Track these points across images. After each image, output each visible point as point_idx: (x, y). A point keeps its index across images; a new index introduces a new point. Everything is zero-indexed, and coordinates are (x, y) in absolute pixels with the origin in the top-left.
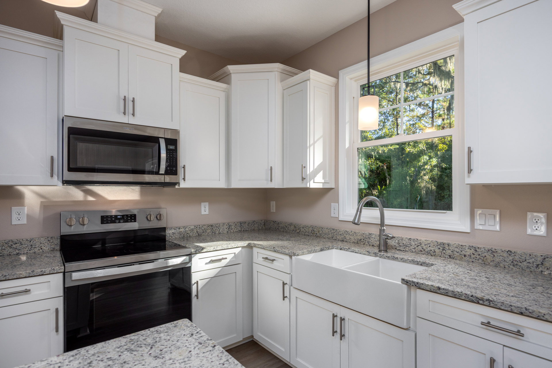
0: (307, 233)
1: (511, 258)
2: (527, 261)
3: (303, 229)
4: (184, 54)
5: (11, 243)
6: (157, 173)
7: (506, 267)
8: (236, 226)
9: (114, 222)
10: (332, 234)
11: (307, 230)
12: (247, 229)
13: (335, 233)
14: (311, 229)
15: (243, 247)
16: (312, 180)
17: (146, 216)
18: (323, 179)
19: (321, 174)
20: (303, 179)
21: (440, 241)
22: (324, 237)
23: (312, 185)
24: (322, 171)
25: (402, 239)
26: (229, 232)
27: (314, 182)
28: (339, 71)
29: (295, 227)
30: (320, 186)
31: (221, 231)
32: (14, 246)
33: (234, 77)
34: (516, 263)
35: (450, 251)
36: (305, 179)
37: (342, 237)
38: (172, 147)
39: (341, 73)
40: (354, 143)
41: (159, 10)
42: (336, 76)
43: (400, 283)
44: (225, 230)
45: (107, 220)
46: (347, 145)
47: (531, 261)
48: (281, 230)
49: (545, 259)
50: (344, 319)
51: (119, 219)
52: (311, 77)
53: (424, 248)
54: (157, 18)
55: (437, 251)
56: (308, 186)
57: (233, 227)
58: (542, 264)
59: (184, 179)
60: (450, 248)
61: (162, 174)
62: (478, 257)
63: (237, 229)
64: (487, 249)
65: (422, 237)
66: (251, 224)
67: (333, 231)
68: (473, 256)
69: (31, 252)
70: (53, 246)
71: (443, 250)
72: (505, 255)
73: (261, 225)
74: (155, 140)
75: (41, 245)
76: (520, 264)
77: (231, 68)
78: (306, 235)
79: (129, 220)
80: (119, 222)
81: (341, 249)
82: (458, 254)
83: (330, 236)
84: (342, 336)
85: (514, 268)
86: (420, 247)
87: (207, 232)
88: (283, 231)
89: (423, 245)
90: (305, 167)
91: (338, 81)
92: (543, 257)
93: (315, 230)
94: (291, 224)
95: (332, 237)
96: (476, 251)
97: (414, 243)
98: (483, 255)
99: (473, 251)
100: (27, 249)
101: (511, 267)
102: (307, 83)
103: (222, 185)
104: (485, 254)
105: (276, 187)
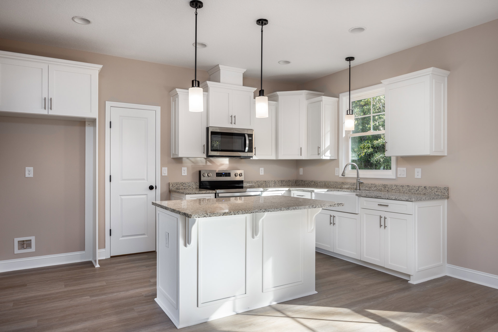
0: (321, 186)
1: (408, 189)
2: (414, 189)
3: (320, 184)
4: (256, 90)
5: (182, 184)
6: (244, 151)
7: (407, 192)
8: (279, 183)
9: (221, 176)
10: (336, 185)
11: (322, 184)
12: (285, 185)
13: (337, 184)
14: (324, 183)
15: (286, 190)
16: (324, 155)
17: (235, 174)
18: (330, 154)
19: (329, 151)
20: (319, 154)
21: (384, 184)
22: (331, 187)
23: (324, 158)
24: (329, 150)
25: (368, 184)
26: (275, 186)
27: (325, 156)
28: (340, 94)
29: (315, 183)
30: (328, 158)
31: (270, 185)
32: (183, 185)
33: (280, 98)
34: (410, 190)
35: (387, 188)
36: (320, 154)
37: (341, 186)
38: (250, 138)
39: (341, 95)
40: (348, 134)
41: (245, 70)
42: (338, 97)
43: (355, 196)
44: (273, 184)
45: (219, 175)
46: (344, 135)
47: (415, 189)
48: (306, 185)
49: (419, 187)
50: (335, 217)
51: (223, 175)
52: (323, 99)
53: (377, 188)
54: (243, 74)
55: (383, 188)
56: (321, 158)
57: (277, 183)
58: (418, 190)
59: (255, 154)
60: (388, 187)
61: (246, 152)
62: (398, 189)
63: (279, 184)
64: (400, 186)
65: (377, 183)
66: (287, 182)
67: (335, 183)
68: (396, 189)
69: (189, 188)
70: (196, 187)
71: (385, 188)
72: (407, 187)
73: (294, 183)
74: (243, 135)
75: (193, 185)
76: (411, 191)
77: (278, 93)
78: (321, 187)
79: (227, 175)
80: (223, 176)
81: (338, 191)
82: (390, 189)
83: (334, 186)
84: (334, 224)
85: (410, 193)
86: (376, 187)
87: (263, 185)
88: (308, 186)
89: (377, 186)
90: (320, 148)
91: (339, 99)
92: (418, 187)
93: (326, 183)
94: (312, 181)
95: (335, 187)
96: (397, 187)
97: (373, 186)
98: (399, 188)
99: (396, 187)
100: (188, 187)
101: (409, 192)
102: (321, 103)
103: (273, 158)
104: (400, 188)
105: (304, 159)
